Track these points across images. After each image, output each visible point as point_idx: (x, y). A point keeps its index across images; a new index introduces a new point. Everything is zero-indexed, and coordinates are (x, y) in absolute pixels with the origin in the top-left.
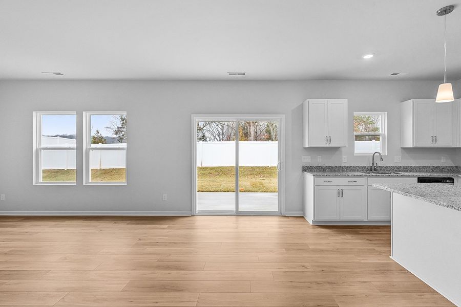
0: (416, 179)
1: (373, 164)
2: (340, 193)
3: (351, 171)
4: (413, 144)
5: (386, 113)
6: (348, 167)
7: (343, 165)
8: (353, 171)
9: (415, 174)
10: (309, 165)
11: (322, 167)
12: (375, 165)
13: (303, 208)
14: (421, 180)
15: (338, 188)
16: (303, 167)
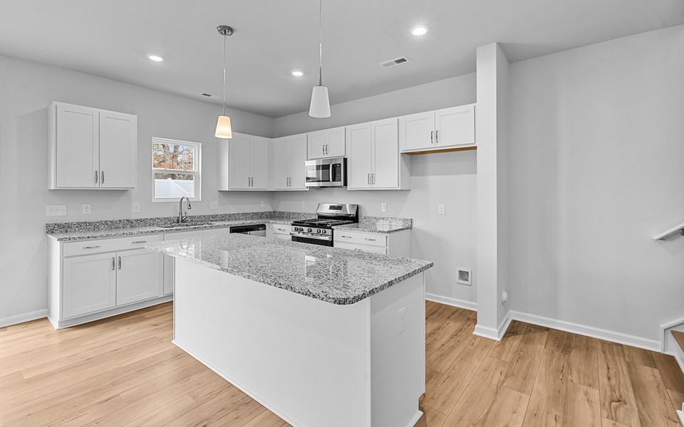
0: (229, 229)
1: (181, 213)
2: (117, 264)
3: (146, 226)
4: (229, 186)
5: (200, 144)
6: (141, 220)
7: (133, 217)
8: (150, 225)
9: (227, 223)
10: (63, 221)
11: (90, 224)
12: (184, 215)
13: (47, 305)
14: (234, 230)
15: (113, 255)
16: (48, 225)
